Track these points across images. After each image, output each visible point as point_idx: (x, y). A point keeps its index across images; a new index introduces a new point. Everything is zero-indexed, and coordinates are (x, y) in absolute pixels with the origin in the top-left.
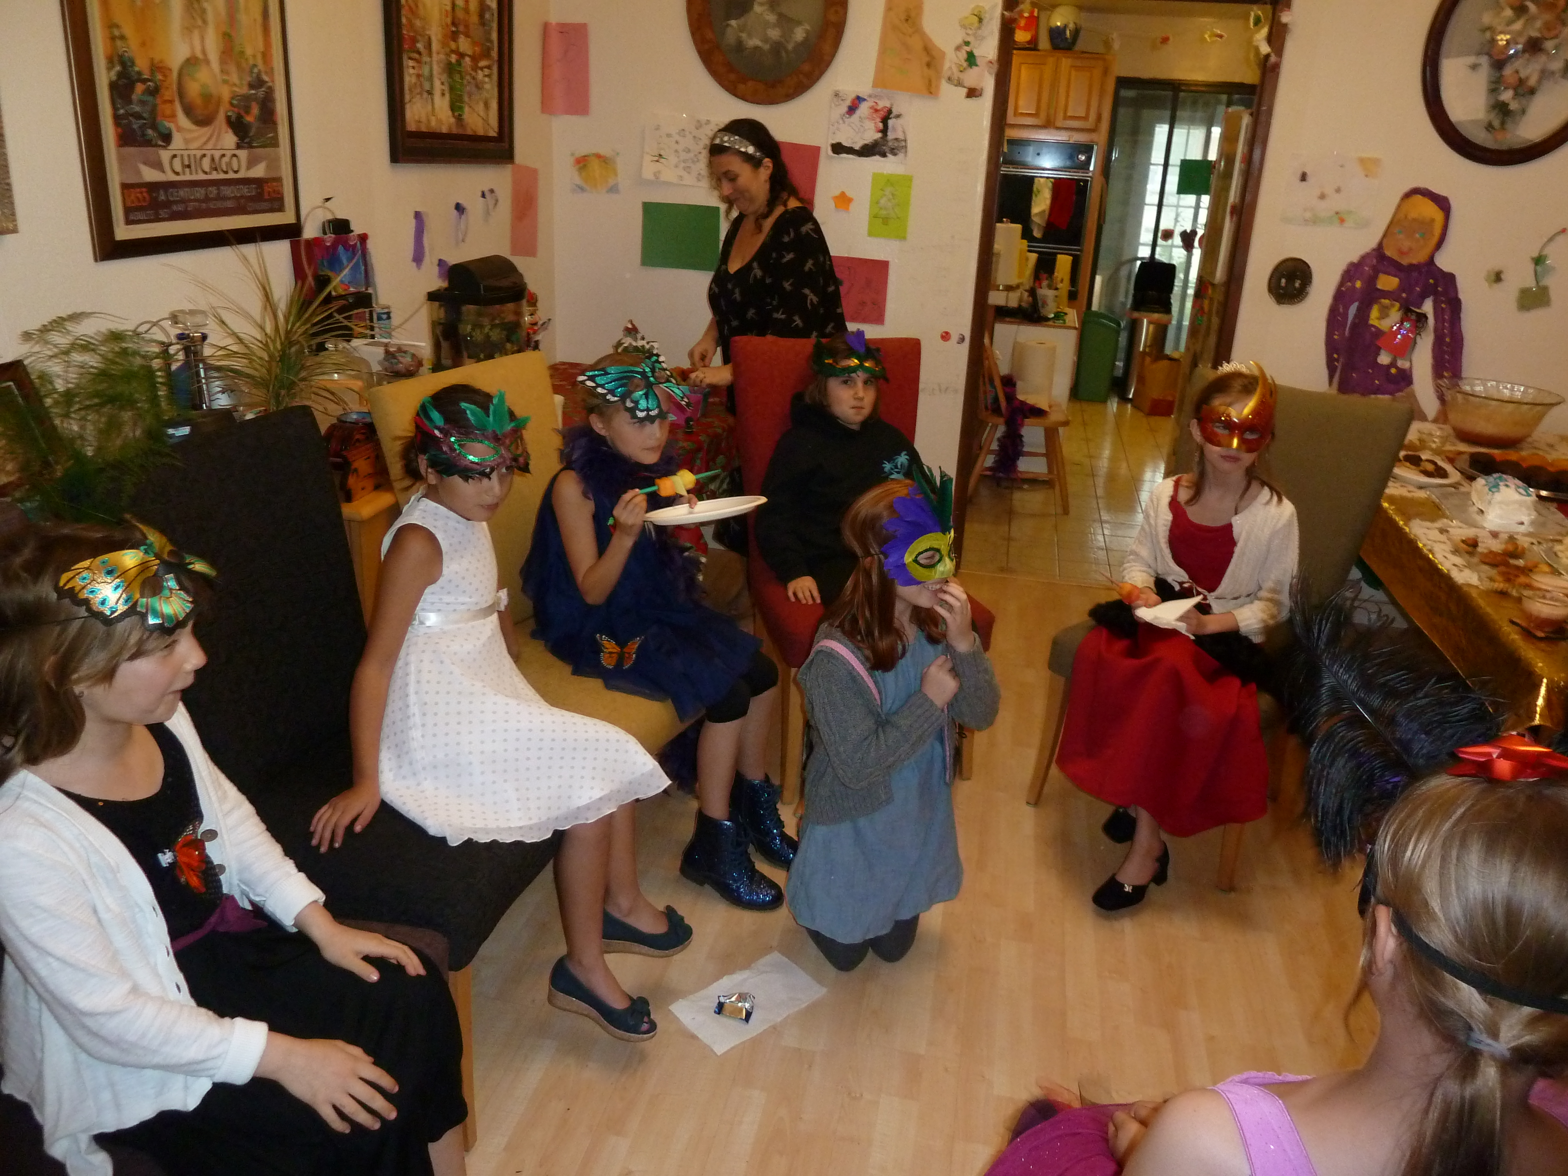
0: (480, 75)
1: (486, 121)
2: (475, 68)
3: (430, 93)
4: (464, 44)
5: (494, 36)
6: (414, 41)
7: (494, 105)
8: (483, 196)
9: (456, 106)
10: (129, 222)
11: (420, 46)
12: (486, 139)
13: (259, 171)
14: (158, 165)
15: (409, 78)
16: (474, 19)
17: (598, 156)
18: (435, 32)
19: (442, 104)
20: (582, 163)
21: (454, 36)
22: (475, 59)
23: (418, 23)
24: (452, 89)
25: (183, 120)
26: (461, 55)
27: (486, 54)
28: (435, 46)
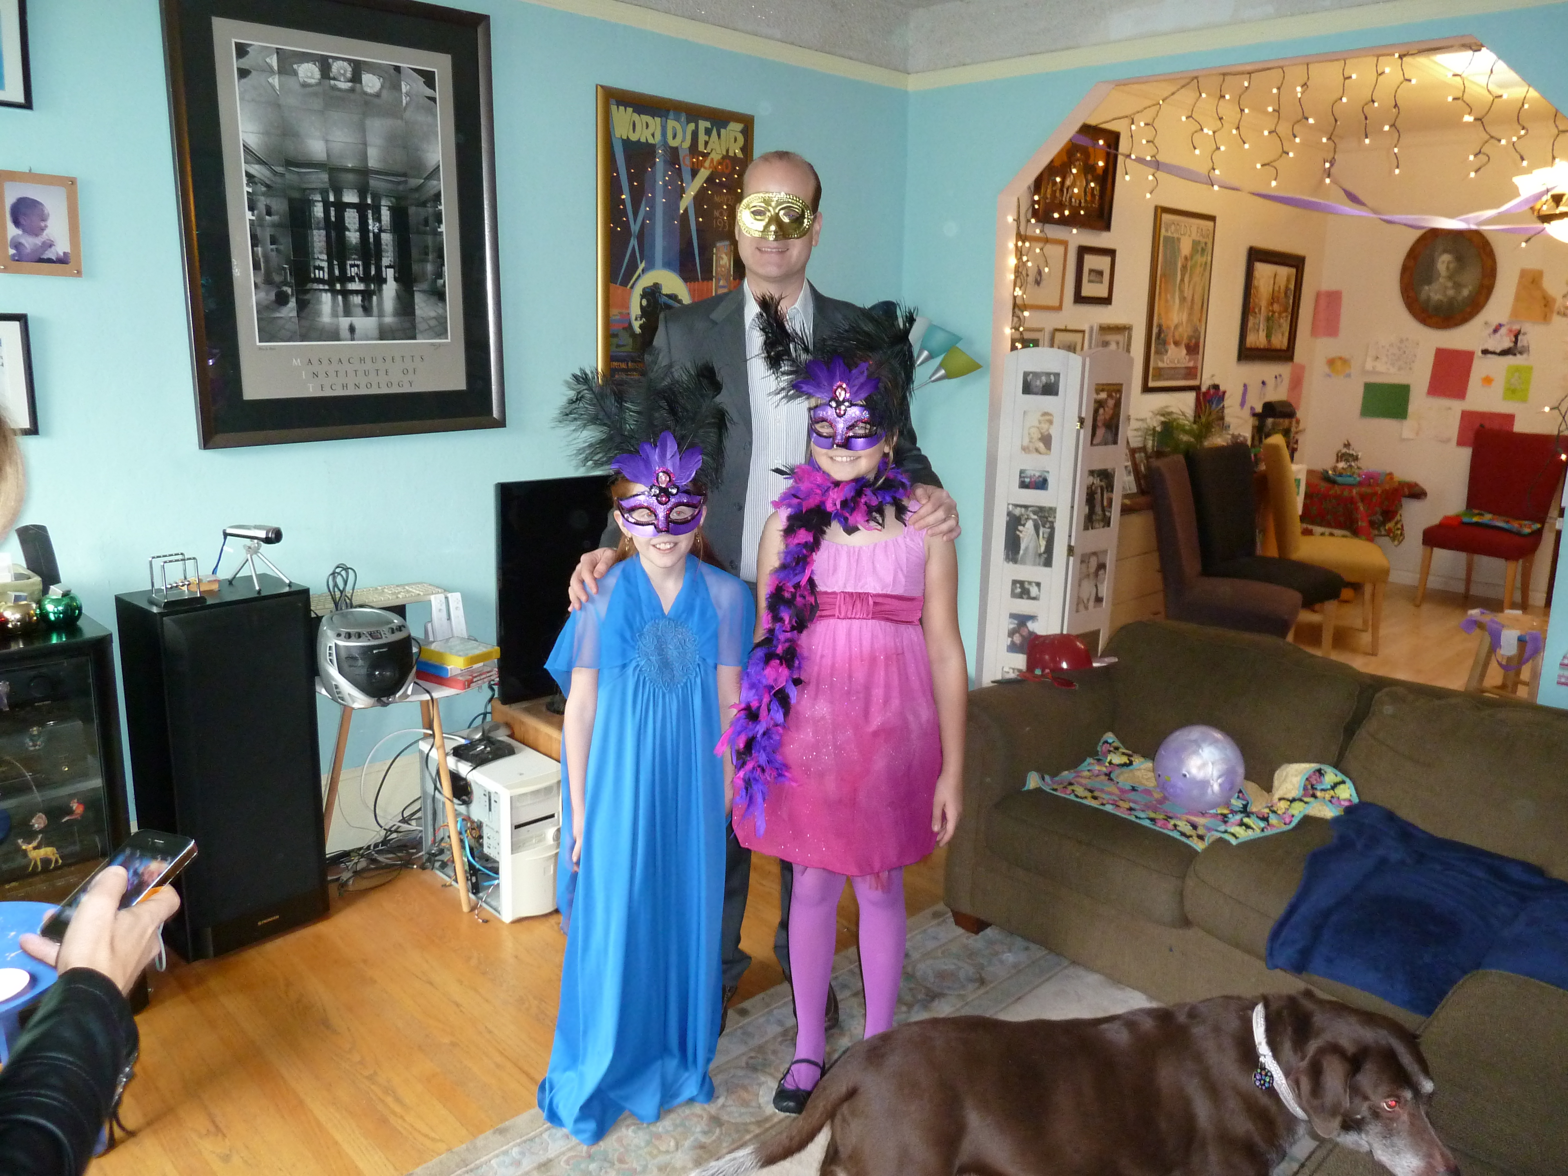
0: (1282, 320)
1: (1282, 342)
2: (1280, 317)
3: (1258, 331)
4: (1276, 307)
5: (1291, 301)
6: (1254, 308)
7: (1287, 334)
8: (1276, 377)
9: (1268, 336)
10: (1153, 380)
11: (1257, 310)
12: (1281, 350)
13: (1191, 364)
14: (1162, 361)
15: (1250, 324)
16: (1283, 295)
17: (1341, 358)
18: (1264, 304)
19: (1262, 335)
20: (1331, 362)
21: (1272, 304)
22: (1280, 313)
23: (1257, 300)
24: (1268, 328)
25: (1172, 346)
26: (1274, 312)
27: (1286, 310)
28: (1263, 309)
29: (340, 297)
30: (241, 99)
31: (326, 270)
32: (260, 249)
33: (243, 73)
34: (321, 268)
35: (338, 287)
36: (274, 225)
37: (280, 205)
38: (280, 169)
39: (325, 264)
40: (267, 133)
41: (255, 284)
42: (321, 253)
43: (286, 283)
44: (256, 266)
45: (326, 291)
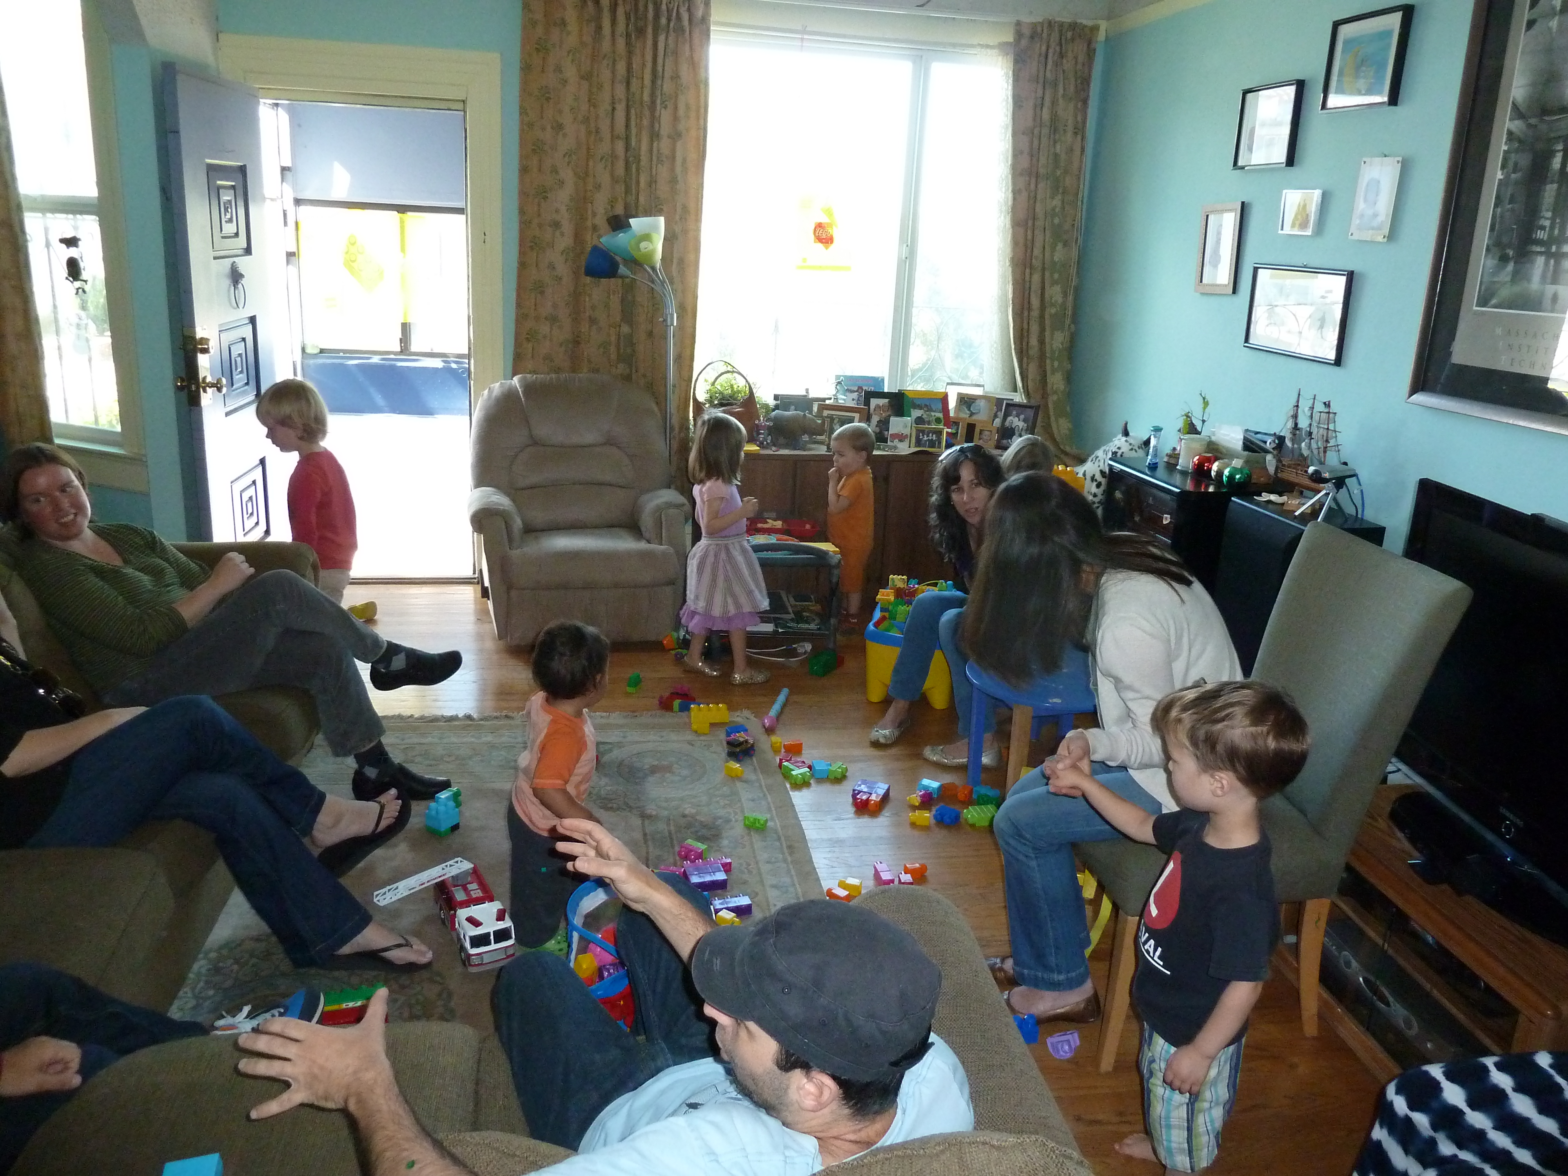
29: (1552, 262)
30: (1522, 53)
31: (1547, 229)
32: (1499, 210)
33: (1531, 24)
34: (1543, 228)
35: (1554, 249)
36: (1516, 183)
37: (1525, 160)
38: (1533, 121)
39: (1547, 223)
40: (1533, 84)
41: (1488, 246)
42: (1548, 210)
43: (1509, 246)
44: (1492, 229)
45: (1541, 253)
